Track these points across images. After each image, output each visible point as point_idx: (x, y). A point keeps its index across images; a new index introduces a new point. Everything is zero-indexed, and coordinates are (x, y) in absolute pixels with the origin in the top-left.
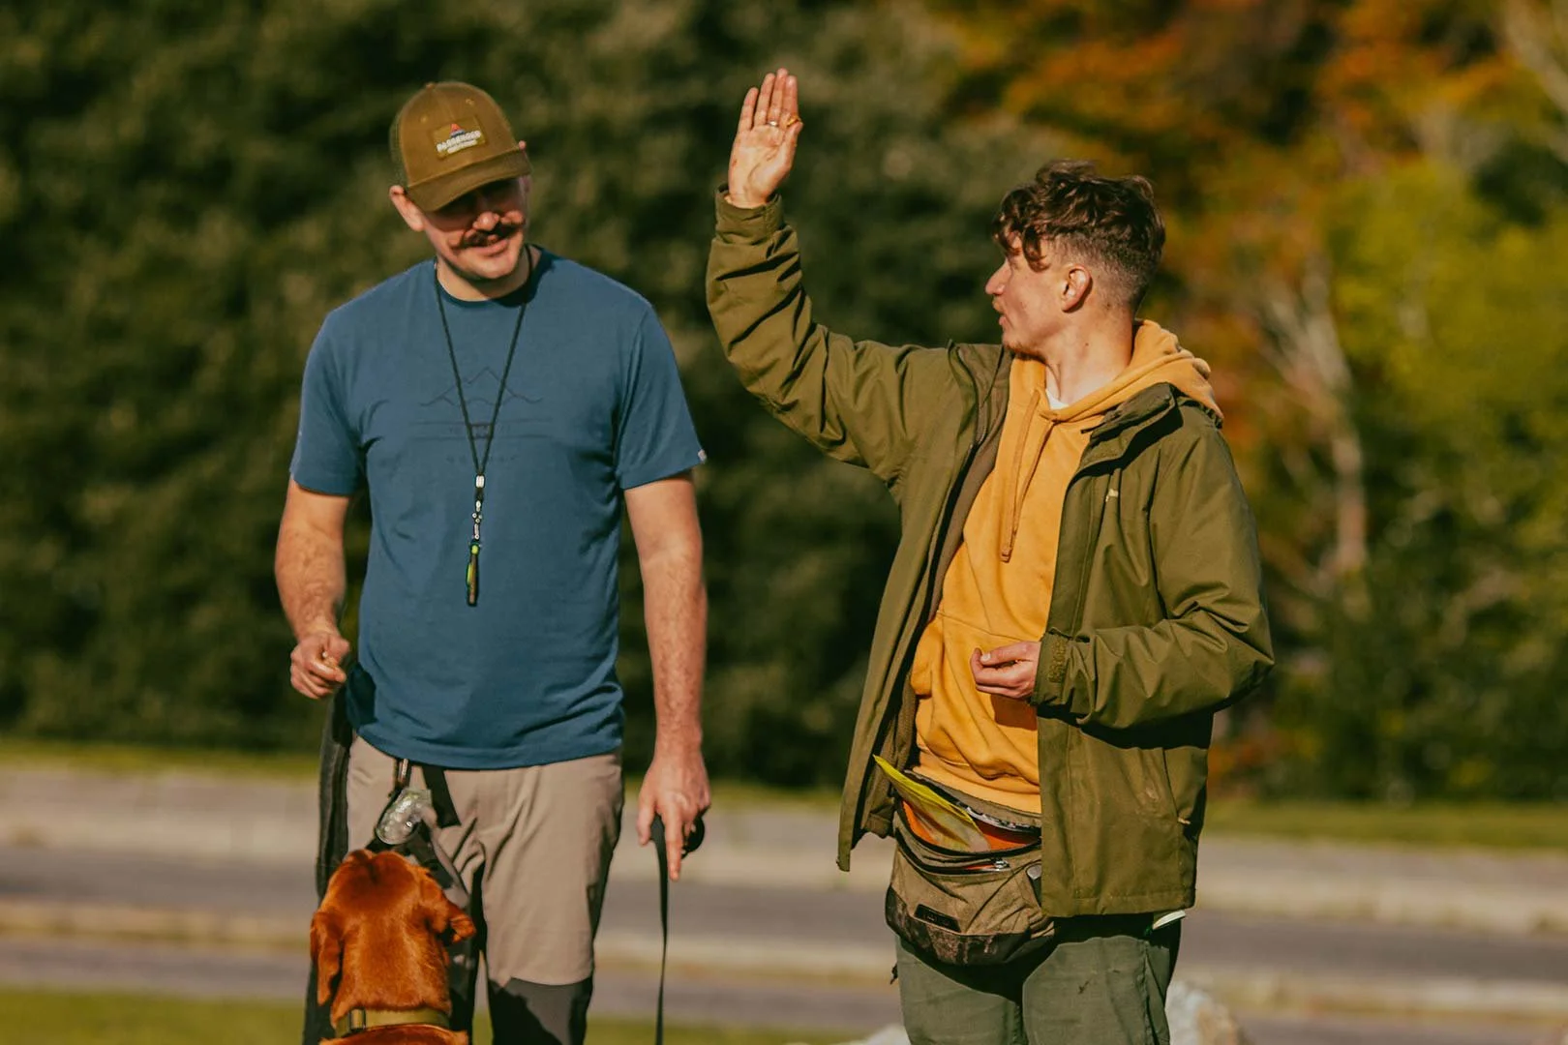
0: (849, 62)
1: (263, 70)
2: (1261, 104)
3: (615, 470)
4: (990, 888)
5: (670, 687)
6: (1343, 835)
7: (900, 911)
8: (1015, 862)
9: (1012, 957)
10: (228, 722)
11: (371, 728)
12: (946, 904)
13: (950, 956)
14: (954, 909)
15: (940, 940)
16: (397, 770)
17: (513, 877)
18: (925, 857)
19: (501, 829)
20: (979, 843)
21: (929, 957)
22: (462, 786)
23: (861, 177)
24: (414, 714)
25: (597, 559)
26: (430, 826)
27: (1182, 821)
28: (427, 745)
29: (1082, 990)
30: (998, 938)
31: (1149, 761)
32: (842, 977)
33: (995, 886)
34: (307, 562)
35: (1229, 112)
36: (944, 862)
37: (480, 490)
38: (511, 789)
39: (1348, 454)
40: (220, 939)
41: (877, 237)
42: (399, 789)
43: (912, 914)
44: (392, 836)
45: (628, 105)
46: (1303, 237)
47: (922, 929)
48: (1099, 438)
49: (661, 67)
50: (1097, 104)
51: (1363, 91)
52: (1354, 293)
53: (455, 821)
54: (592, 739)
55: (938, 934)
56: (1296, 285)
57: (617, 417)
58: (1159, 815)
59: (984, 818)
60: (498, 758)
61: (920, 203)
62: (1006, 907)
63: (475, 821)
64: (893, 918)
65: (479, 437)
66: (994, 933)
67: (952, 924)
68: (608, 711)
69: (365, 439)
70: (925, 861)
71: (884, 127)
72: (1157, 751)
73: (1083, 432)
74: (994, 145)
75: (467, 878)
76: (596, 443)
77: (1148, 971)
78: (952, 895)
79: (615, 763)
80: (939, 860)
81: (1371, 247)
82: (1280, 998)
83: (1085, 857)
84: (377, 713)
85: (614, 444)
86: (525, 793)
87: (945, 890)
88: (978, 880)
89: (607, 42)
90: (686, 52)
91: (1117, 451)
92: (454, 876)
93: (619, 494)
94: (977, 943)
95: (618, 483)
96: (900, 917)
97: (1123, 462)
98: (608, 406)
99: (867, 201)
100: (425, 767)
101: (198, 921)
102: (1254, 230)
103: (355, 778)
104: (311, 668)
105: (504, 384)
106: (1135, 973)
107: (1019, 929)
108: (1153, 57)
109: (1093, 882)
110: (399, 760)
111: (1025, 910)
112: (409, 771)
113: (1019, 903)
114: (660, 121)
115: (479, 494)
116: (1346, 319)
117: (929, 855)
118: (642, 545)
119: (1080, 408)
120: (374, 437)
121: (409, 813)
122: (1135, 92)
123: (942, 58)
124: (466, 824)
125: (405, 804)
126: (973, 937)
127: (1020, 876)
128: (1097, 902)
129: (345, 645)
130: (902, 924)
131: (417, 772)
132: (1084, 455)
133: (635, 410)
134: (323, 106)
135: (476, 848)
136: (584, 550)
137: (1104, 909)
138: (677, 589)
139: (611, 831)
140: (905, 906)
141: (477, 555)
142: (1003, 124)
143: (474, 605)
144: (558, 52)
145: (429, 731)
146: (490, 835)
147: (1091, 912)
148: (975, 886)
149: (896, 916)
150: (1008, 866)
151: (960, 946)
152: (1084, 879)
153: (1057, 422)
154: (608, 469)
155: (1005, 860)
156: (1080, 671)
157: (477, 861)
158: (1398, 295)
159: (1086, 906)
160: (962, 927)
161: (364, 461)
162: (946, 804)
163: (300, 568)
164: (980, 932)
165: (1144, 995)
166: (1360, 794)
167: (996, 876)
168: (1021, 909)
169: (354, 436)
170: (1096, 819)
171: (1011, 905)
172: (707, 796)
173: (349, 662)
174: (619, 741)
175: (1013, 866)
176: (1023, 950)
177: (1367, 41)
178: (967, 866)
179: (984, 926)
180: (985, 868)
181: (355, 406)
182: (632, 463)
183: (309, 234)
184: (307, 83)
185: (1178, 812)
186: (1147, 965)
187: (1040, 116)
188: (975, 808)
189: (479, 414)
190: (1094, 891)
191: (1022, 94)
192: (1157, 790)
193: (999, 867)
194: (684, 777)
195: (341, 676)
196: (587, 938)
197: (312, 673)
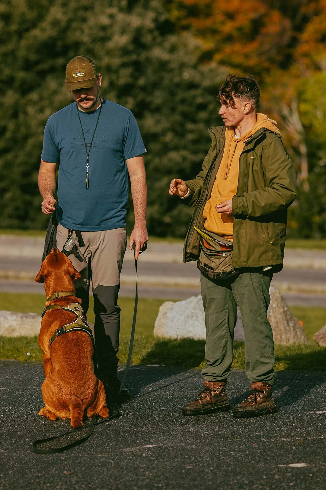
0: (173, 49)
1: (21, 53)
2: (280, 58)
3: (123, 154)
4: (221, 260)
5: (138, 210)
6: (304, 247)
7: (200, 265)
8: (227, 254)
9: (227, 278)
10: (15, 222)
11: (62, 221)
12: (211, 264)
13: (212, 276)
14: (213, 265)
15: (209, 273)
16: (69, 233)
17: (99, 259)
18: (206, 251)
19: (96, 246)
20: (219, 249)
21: (207, 276)
22: (86, 236)
23: (177, 80)
24: (72, 218)
25: (119, 177)
26: (78, 246)
27: (271, 243)
28: (77, 226)
29: (246, 286)
30: (223, 273)
31: (263, 227)
32: (176, 285)
33: (223, 259)
34: (46, 180)
35: (272, 61)
36: (210, 253)
37: (88, 160)
38: (98, 237)
39: (303, 149)
40: (17, 277)
41: (181, 95)
42: (70, 237)
43: (203, 266)
44: (68, 249)
45: (116, 61)
46: (291, 92)
47: (205, 269)
48: (247, 144)
49: (125, 51)
50: (237, 59)
51: (306, 55)
52: (304, 107)
53: (84, 245)
54: (119, 224)
55: (209, 271)
56: (289, 106)
57: (123, 141)
58: (265, 241)
59: (220, 243)
60: (94, 228)
61: (192, 86)
62: (225, 265)
63: (89, 245)
64: (199, 267)
65: (88, 147)
66: (222, 271)
67: (212, 269)
68: (123, 216)
69: (60, 148)
70: (206, 252)
71: (183, 66)
72: (265, 224)
73: (243, 143)
74: (211, 71)
75: (87, 260)
76: (118, 147)
77: (262, 281)
78: (212, 261)
79: (124, 230)
80: (209, 252)
81: (308, 95)
82: (289, 289)
83: (244, 253)
84: (63, 217)
85: (123, 148)
86: (102, 238)
87: (211, 260)
88: (219, 258)
89: (110, 45)
90: (131, 47)
91: (252, 146)
92: (84, 259)
93: (124, 160)
94: (218, 274)
95: (124, 158)
96: (200, 266)
97: (253, 149)
98: (121, 137)
99: (178, 85)
100: (76, 231)
101: (11, 273)
102: (278, 92)
103: (58, 234)
104: (46, 207)
105: (94, 133)
106: (259, 282)
107: (228, 271)
108: (251, 47)
109: (246, 259)
110: (70, 229)
111: (230, 266)
112: (72, 232)
113: (229, 264)
114: (124, 65)
115: (88, 161)
116: (302, 114)
117: (206, 250)
118: (130, 174)
119: (243, 137)
120: (62, 147)
121: (72, 243)
122: (247, 56)
123: (197, 48)
124: (86, 246)
125: (71, 241)
126: (217, 272)
127: (229, 257)
128: (247, 264)
129: (55, 200)
130: (201, 268)
131: (74, 232)
132: (244, 148)
133: (128, 139)
134: (37, 63)
135: (89, 252)
136: (115, 175)
137: (249, 266)
138: (139, 184)
139: (124, 247)
140: (201, 264)
141: (88, 176)
142: (213, 65)
143: (88, 189)
144: (98, 48)
145: (76, 222)
146: (93, 248)
147: (245, 266)
148: (218, 259)
149: (199, 266)
150: (226, 254)
151: (214, 274)
152: (243, 258)
153: (238, 142)
154: (122, 154)
155: (225, 253)
156: (243, 204)
157: (90, 255)
158: (316, 108)
159: (244, 265)
160: (215, 269)
161: (60, 153)
162: (210, 238)
163: (44, 181)
164: (219, 271)
165: (261, 287)
166: (307, 237)
167: (223, 257)
168: (229, 265)
169: (57, 147)
170: (247, 243)
171: (227, 264)
172: (147, 238)
173: (56, 205)
174: (125, 224)
175: (227, 255)
176: (229, 276)
177: (307, 42)
178: (216, 254)
179: (220, 270)
180: (220, 255)
181: (57, 139)
182: (127, 153)
183: (34, 96)
184: (33, 57)
185: (270, 240)
186: (262, 279)
187: (222, 63)
188: (218, 240)
189: (88, 140)
190: (246, 261)
191: (218, 57)
192: (265, 235)
193: (224, 255)
194: (141, 233)
195: (54, 209)
196: (118, 274)
197: (47, 208)
